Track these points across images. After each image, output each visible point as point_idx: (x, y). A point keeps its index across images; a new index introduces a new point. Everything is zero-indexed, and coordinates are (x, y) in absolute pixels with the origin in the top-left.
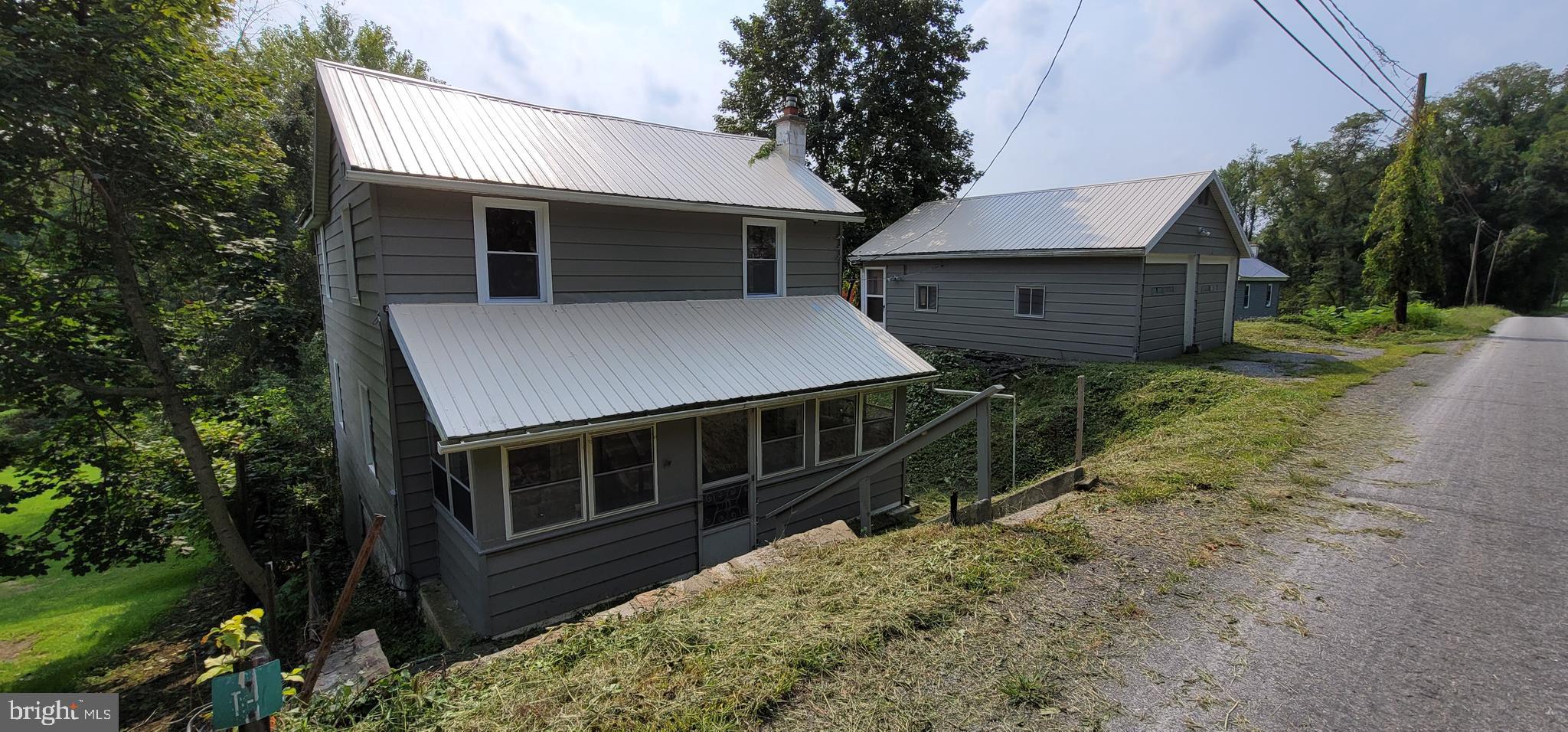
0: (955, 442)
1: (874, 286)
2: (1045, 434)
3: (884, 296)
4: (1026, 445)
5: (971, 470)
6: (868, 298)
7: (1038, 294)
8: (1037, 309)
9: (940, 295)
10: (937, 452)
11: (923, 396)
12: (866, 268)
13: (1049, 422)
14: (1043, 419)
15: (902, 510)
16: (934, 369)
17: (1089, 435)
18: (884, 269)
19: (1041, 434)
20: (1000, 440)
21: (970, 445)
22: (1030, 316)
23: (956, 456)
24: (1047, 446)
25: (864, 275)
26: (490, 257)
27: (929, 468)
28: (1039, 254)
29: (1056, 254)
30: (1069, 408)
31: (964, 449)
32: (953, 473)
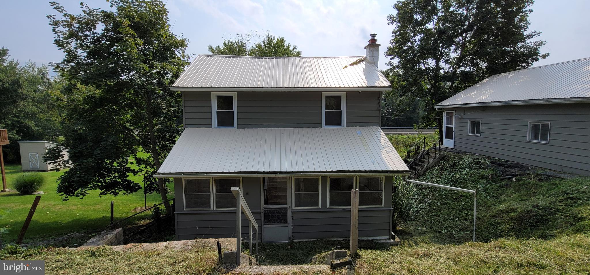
0: (460, 211)
1: (449, 121)
2: (515, 220)
3: (453, 126)
4: (499, 223)
5: (461, 230)
6: (446, 127)
7: (545, 128)
8: (544, 138)
9: (483, 126)
10: (448, 214)
11: (454, 182)
12: (446, 112)
13: (519, 213)
14: (516, 209)
15: (388, 241)
16: (408, 169)
17: (548, 229)
18: (454, 112)
19: (512, 219)
20: (484, 216)
21: (467, 214)
22: (539, 141)
23: (457, 219)
24: (513, 228)
25: (444, 115)
26: (218, 112)
27: (439, 222)
28: (542, 102)
29: (554, 102)
30: (539, 206)
31: (463, 216)
32: (450, 229)
